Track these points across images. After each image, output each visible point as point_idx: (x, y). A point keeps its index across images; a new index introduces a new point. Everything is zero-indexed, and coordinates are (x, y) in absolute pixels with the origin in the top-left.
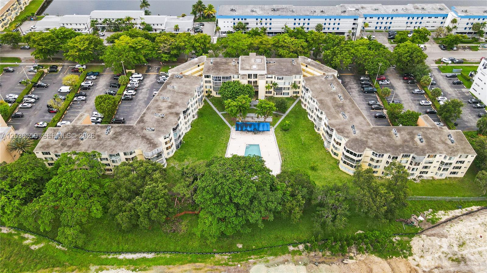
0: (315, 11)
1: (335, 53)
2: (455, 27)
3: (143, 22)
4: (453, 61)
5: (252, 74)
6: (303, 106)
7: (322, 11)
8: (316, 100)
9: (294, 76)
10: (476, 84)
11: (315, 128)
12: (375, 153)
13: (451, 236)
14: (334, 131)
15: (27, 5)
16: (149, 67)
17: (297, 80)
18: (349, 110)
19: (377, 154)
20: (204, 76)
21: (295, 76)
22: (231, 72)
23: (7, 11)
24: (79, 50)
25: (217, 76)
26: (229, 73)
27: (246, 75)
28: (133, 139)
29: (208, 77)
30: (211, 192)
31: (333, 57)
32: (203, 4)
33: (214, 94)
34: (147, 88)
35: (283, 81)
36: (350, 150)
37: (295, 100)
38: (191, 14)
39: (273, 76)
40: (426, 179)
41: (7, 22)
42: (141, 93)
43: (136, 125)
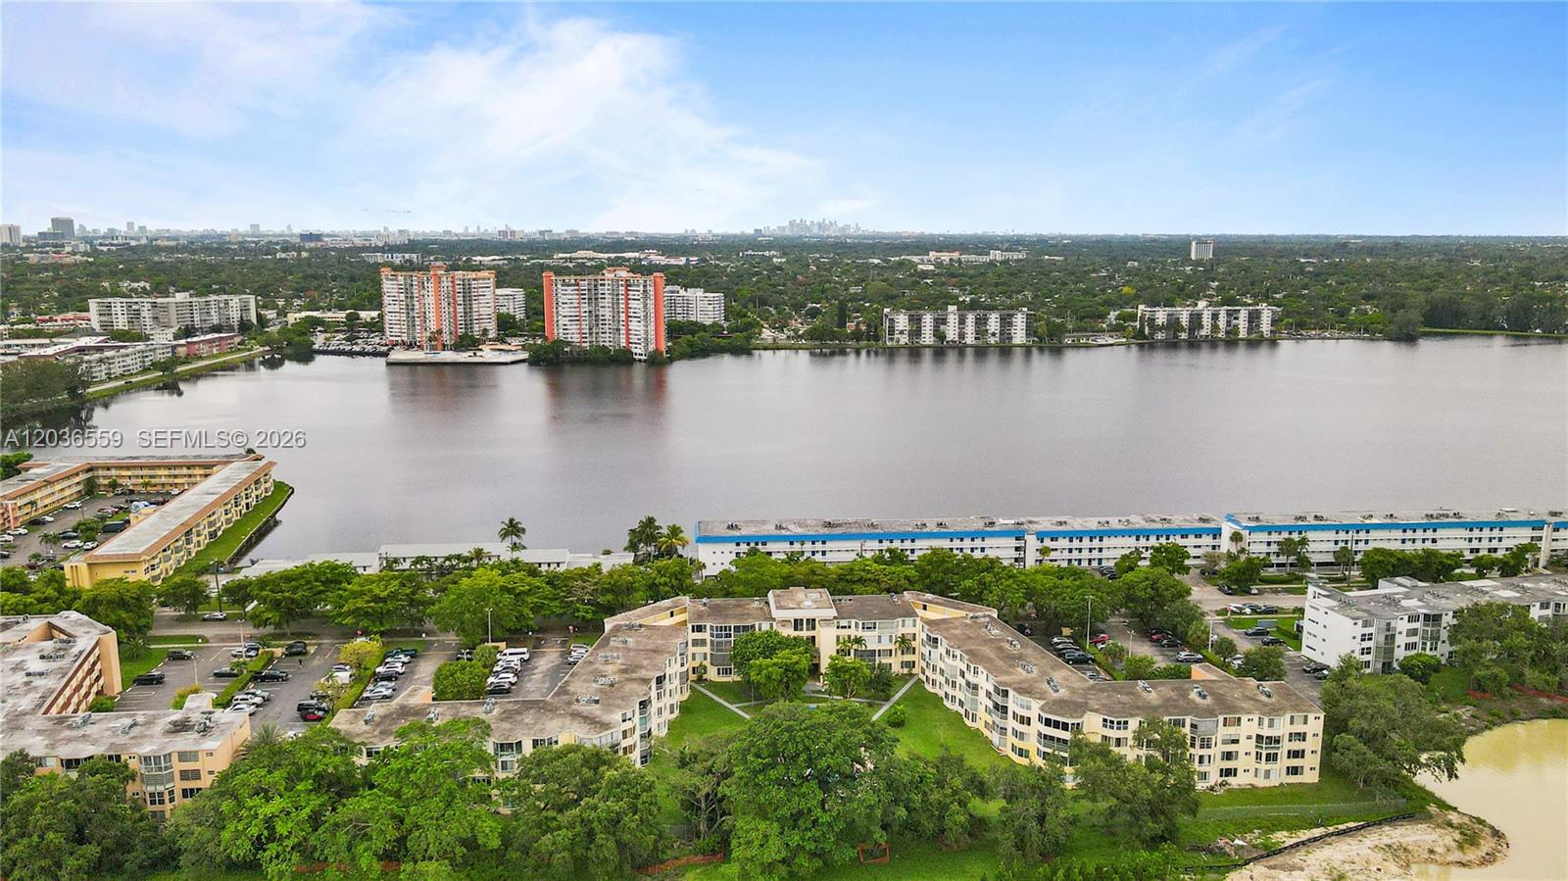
0: (924, 525)
1: (984, 584)
2: (1243, 550)
3: (514, 557)
4: (1254, 610)
5: (802, 620)
6: (929, 687)
7: (941, 524)
8: (958, 653)
9: (900, 620)
10: (1309, 634)
11: (965, 719)
12: (1109, 718)
13: (1311, 868)
14: (1011, 693)
15: (202, 548)
16: (539, 640)
17: (908, 630)
18: (1035, 662)
19: (1112, 722)
20: (690, 626)
21: (904, 621)
22: (754, 618)
23: (164, 550)
24: (377, 599)
25: (723, 625)
26: (750, 620)
27: (790, 621)
28: (552, 719)
29: (699, 629)
30: (765, 753)
31: (982, 592)
32: (656, 524)
33: (712, 674)
34: (542, 673)
35: (876, 633)
36: (1053, 718)
37: (907, 681)
38: (625, 549)
39: (853, 622)
40: (1237, 787)
41: (159, 575)
42: (530, 680)
43: (552, 698)
